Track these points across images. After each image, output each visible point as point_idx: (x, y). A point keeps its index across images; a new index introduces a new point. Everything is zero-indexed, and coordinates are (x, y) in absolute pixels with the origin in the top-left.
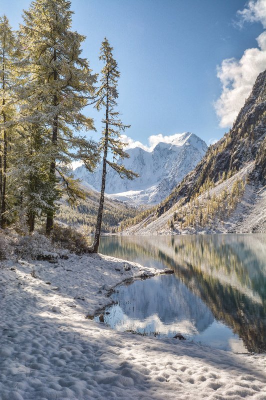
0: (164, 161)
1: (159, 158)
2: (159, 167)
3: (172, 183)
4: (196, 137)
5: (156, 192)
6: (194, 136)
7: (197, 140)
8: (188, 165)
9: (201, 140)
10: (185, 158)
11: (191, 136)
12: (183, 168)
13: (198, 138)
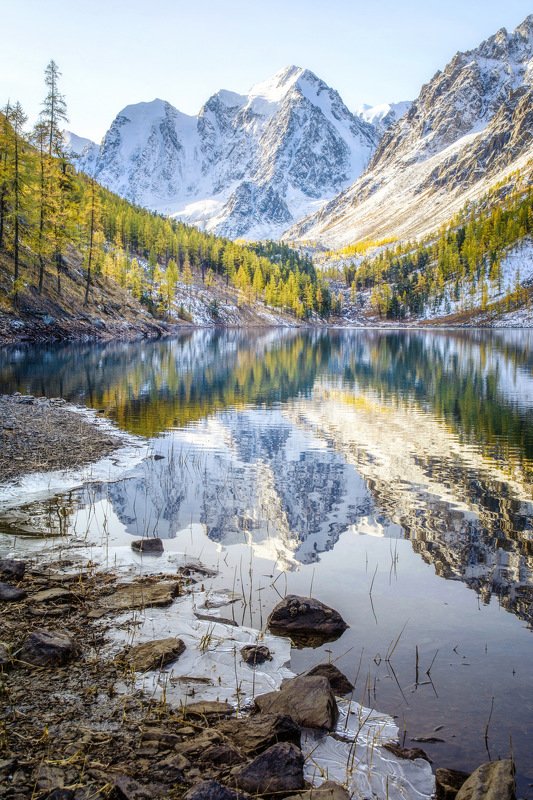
0: (230, 141)
1: (218, 131)
2: (216, 156)
3: (264, 197)
4: (316, 79)
5: (223, 219)
6: (310, 77)
7: (317, 88)
8: (299, 151)
9: (327, 88)
10: (290, 134)
11: (303, 77)
12: (286, 158)
13: (321, 83)
